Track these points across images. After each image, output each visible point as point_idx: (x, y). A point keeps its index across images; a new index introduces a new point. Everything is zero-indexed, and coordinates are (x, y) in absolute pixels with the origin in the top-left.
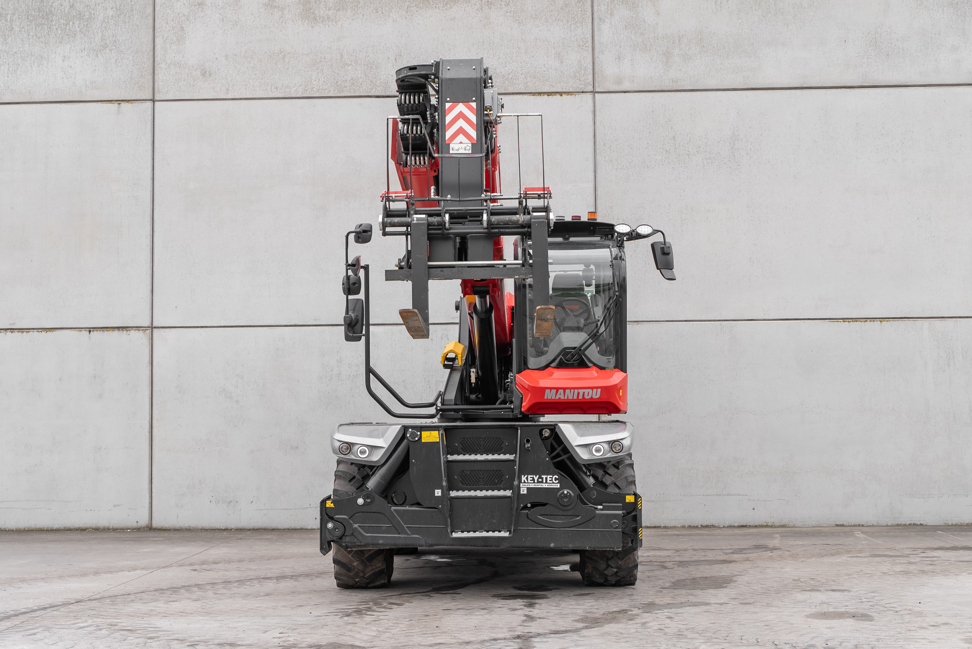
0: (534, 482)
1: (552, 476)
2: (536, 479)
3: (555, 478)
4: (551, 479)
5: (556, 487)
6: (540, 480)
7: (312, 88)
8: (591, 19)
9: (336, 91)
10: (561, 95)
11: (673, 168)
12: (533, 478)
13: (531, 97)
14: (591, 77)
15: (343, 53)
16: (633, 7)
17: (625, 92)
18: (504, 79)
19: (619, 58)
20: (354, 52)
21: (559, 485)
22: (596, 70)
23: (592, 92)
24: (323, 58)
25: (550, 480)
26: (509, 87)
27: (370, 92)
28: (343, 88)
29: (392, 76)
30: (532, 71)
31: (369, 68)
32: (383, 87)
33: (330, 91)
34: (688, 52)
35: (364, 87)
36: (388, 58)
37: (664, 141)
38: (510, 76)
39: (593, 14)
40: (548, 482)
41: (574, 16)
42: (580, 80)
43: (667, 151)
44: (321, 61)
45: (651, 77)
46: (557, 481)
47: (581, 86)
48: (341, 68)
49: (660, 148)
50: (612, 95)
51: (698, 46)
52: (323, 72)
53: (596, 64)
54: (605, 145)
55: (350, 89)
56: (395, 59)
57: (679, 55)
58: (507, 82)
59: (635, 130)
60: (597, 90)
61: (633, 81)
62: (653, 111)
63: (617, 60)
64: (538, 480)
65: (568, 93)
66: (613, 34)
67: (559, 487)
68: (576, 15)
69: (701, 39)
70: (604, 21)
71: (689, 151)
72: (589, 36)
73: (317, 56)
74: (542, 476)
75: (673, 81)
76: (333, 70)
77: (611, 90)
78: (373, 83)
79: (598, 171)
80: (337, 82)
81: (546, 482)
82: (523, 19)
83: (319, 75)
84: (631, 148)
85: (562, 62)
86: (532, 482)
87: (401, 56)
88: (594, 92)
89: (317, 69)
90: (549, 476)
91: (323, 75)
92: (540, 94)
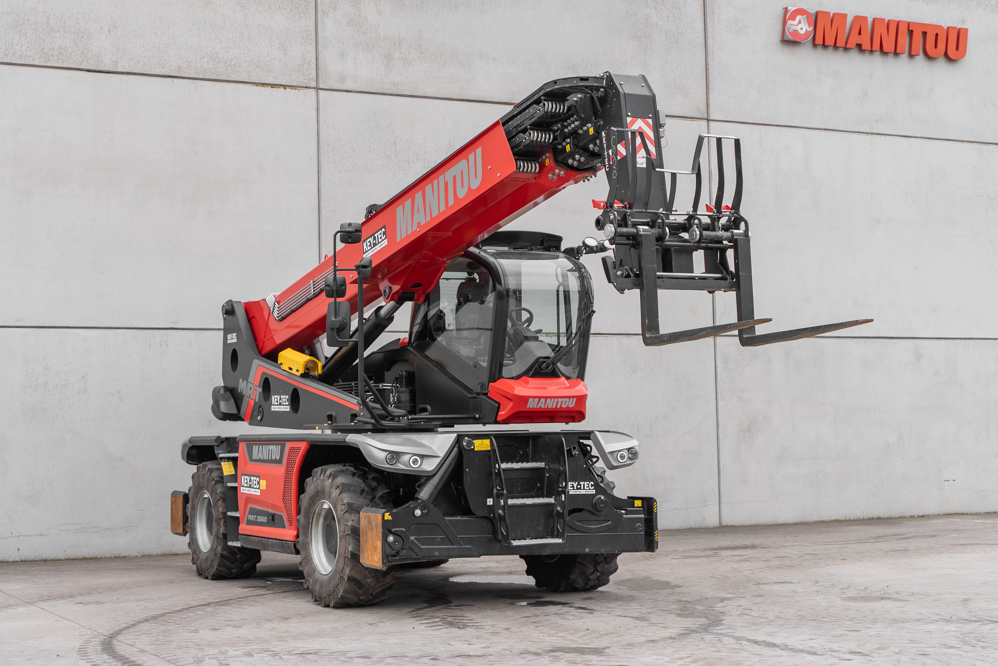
0: (574, 489)
1: (588, 483)
2: (575, 485)
3: (592, 484)
4: (588, 485)
5: (592, 493)
6: (579, 487)
7: (14, 53)
8: (314, 11)
9: (42, 59)
10: (285, 89)
11: (394, 174)
12: (573, 485)
13: (255, 87)
14: (314, 72)
15: (50, 17)
16: (356, 4)
17: (348, 91)
18: (227, 65)
19: (343, 55)
20: (62, 17)
21: (594, 490)
22: (320, 66)
23: (315, 88)
24: (27, 20)
25: (587, 487)
26: (231, 75)
27: (81, 65)
28: (49, 57)
29: (106, 49)
30: (256, 60)
31: (80, 37)
32: (96, 60)
33: (35, 59)
34: (407, 57)
35: (74, 59)
36: (101, 28)
37: (385, 145)
38: (233, 63)
39: (316, 6)
40: (586, 488)
41: (297, 6)
42: (303, 74)
43: (388, 157)
44: (24, 24)
45: (373, 79)
46: (593, 487)
47: (304, 81)
48: (47, 34)
49: (382, 153)
50: (335, 93)
51: (417, 51)
52: (26, 36)
53: (320, 60)
54: (328, 145)
55: (58, 59)
56: (109, 30)
57: (399, 58)
58: (229, 69)
59: (357, 132)
60: (321, 87)
61: (356, 80)
62: (374, 114)
63: (340, 57)
64: (577, 487)
65: (292, 87)
66: (336, 29)
67: (594, 493)
68: (299, 5)
69: (420, 44)
70: (327, 15)
71: (409, 158)
72: (312, 28)
73: (20, 17)
74: (581, 483)
75: (394, 85)
76: (38, 35)
77: (335, 88)
78: (84, 54)
79: (322, 172)
80: (43, 49)
81: (584, 489)
82: (246, 2)
83: (22, 38)
84: (354, 151)
85: (285, 54)
86: (572, 488)
87: (115, 27)
88: (317, 89)
89: (20, 32)
90: (586, 483)
91: (26, 39)
92: (263, 85)
